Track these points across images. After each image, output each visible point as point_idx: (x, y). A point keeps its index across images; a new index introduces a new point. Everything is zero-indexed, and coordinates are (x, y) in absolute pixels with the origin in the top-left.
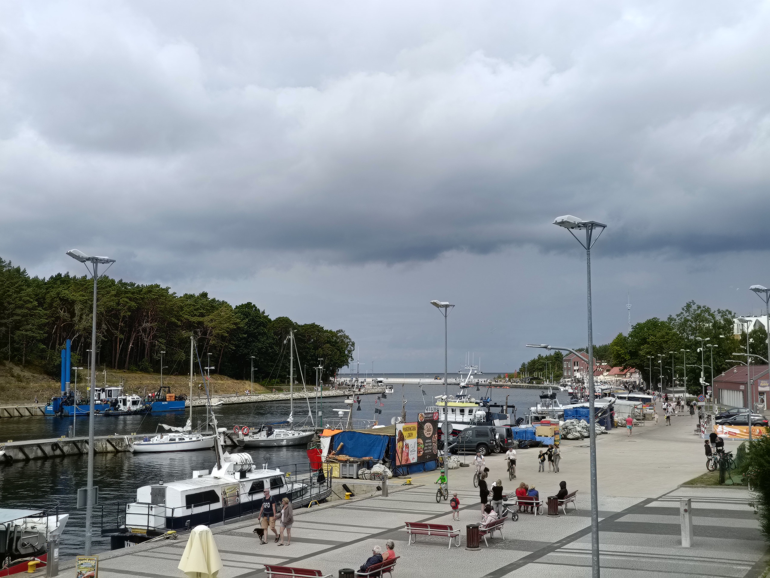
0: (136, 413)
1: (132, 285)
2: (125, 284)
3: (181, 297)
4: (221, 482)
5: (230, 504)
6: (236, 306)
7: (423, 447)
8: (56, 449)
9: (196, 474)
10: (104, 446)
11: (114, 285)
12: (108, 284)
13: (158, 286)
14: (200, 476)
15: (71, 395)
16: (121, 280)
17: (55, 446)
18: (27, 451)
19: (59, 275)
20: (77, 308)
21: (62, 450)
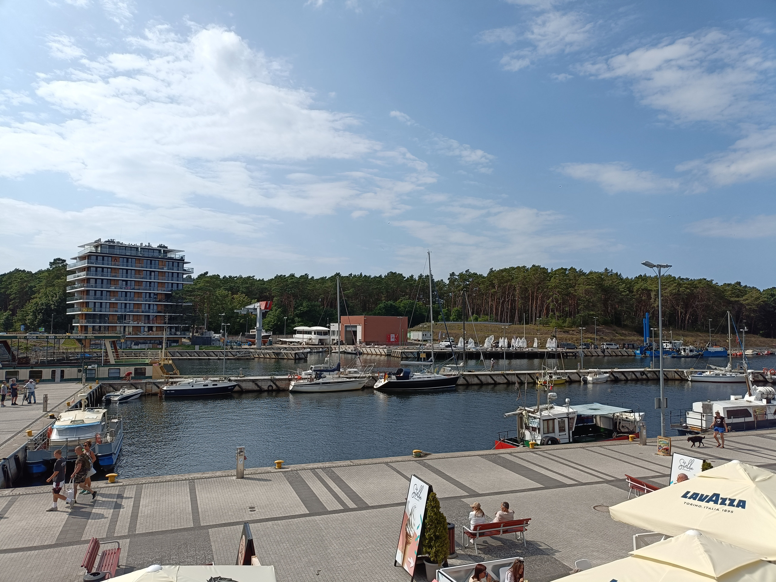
0: (692, 357)
1: (687, 279)
2: (683, 279)
3: (722, 286)
4: (752, 404)
5: (759, 419)
6: (764, 290)
8: (643, 375)
9: (732, 397)
10: (673, 375)
11: (676, 280)
12: (671, 279)
13: (705, 279)
14: (736, 399)
15: (651, 345)
16: (680, 277)
17: (642, 373)
18: (626, 374)
19: (641, 275)
20: (653, 294)
21: (647, 376)
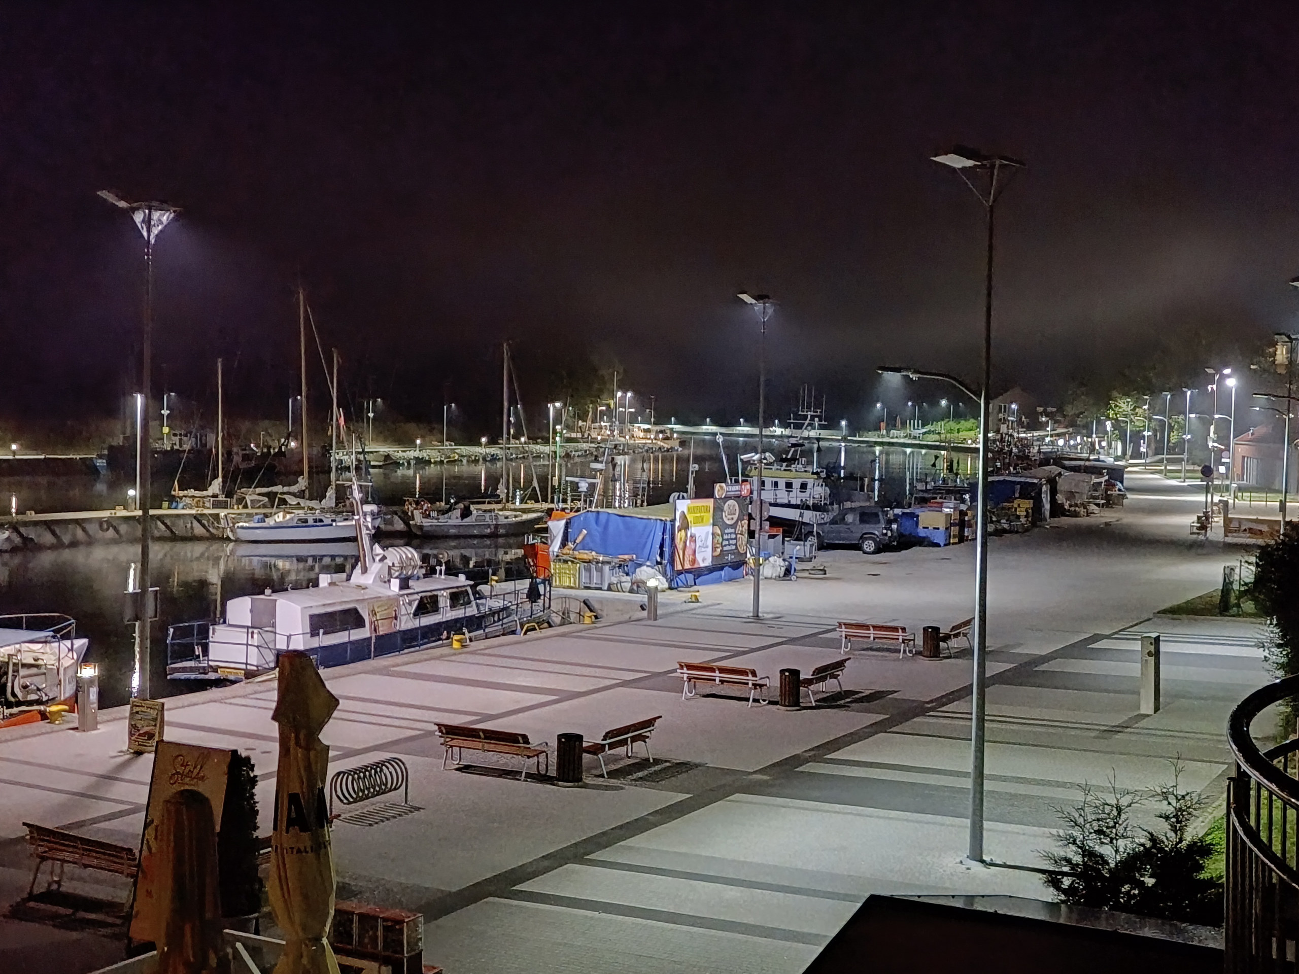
4: (368, 594)
5: (382, 631)
7: (721, 540)
9: (324, 580)
14: (332, 584)
